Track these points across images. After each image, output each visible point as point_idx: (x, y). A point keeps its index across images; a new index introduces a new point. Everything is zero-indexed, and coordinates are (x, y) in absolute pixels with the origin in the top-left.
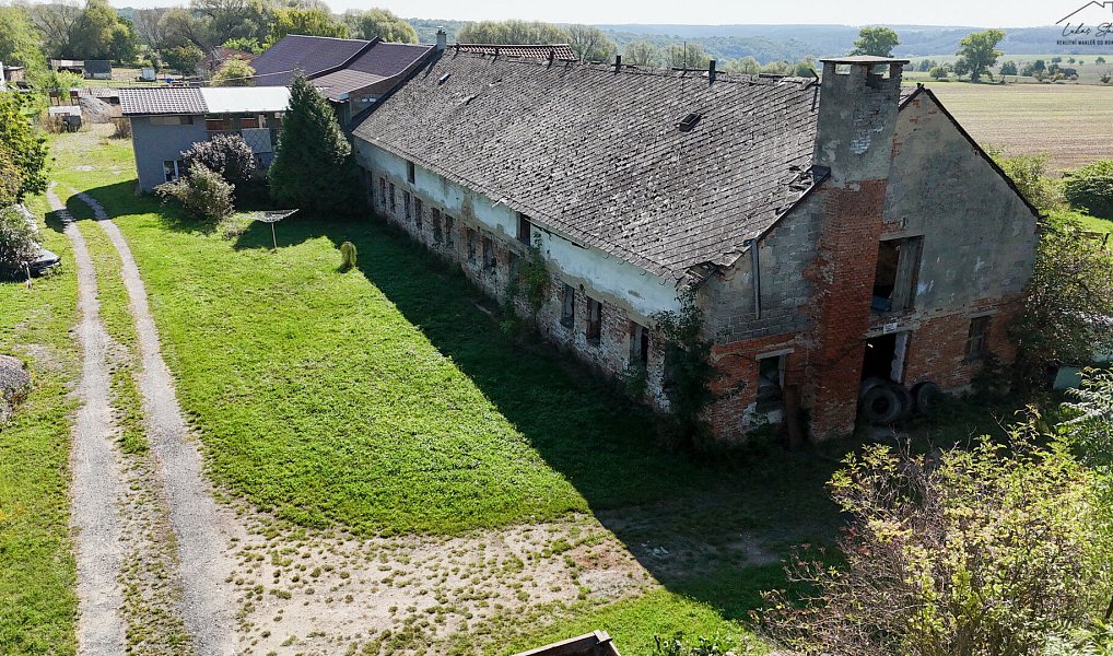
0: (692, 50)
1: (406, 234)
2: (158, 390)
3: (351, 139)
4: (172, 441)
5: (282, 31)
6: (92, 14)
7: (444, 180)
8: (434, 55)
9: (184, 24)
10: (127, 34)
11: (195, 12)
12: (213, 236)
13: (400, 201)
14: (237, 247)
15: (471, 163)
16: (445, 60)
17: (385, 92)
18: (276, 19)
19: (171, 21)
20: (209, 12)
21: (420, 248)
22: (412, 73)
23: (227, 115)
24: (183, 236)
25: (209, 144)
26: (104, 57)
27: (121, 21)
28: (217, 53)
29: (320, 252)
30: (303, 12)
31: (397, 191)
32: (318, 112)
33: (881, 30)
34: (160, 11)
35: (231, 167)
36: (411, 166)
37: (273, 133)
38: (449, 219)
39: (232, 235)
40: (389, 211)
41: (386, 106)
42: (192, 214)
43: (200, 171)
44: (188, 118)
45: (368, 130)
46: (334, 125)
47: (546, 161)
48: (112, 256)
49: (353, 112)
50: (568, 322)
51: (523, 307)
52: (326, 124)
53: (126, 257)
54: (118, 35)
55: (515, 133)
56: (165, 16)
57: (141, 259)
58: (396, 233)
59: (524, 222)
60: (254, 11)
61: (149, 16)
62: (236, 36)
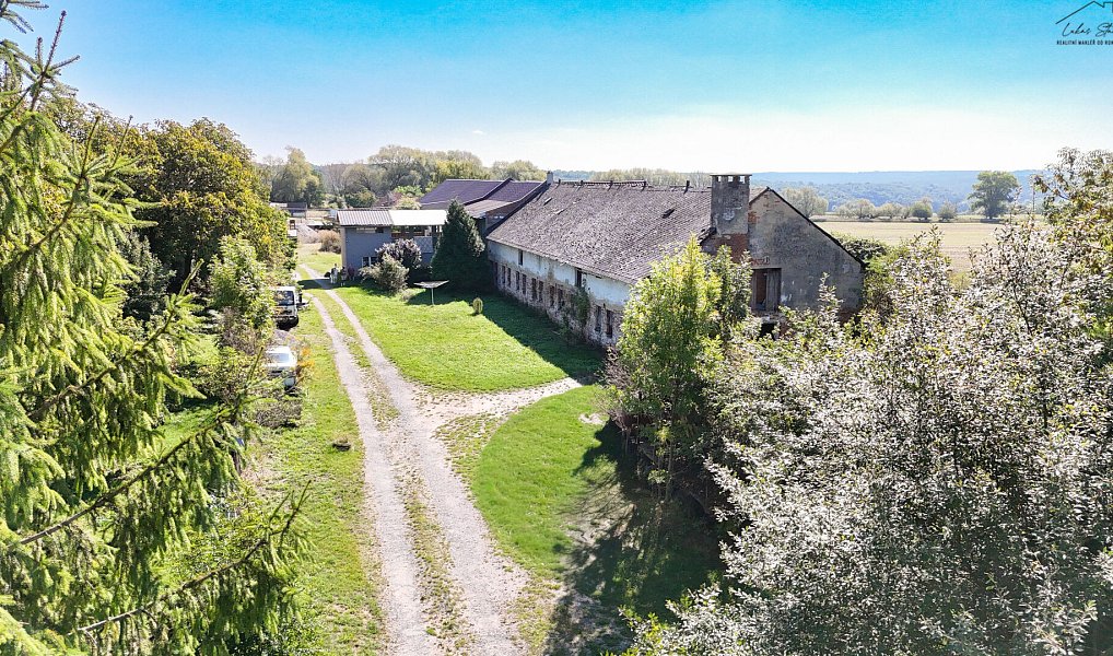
0: (806, 193)
1: (516, 300)
2: (372, 351)
3: (485, 241)
4: (383, 366)
5: (442, 178)
6: (292, 168)
7: (539, 257)
8: (545, 187)
9: (363, 175)
10: (317, 183)
11: (371, 166)
12: (393, 299)
13: (514, 279)
14: (408, 304)
15: (554, 246)
16: (551, 190)
17: (509, 212)
18: (436, 170)
19: (352, 173)
20: (383, 166)
21: (524, 306)
22: (529, 199)
23: (403, 228)
24: (375, 298)
25: (393, 245)
26: (298, 201)
27: (314, 173)
28: (391, 195)
29: (460, 308)
30: (459, 163)
31: (513, 273)
32: (465, 223)
33: (999, 174)
34: (344, 166)
35: (407, 258)
36: (521, 252)
37: (435, 240)
38: (541, 283)
39: (405, 299)
40: (507, 287)
41: (510, 220)
42: (381, 286)
43: (388, 259)
44: (380, 229)
45: (495, 236)
46: (474, 232)
47: (593, 240)
48: (335, 304)
49: (486, 225)
50: (598, 329)
51: (575, 324)
52: (469, 231)
53: (344, 305)
54: (311, 186)
55: (580, 228)
56: (348, 170)
57: (353, 307)
58: (511, 300)
59: (579, 273)
60: (419, 164)
61: (336, 170)
62: (403, 184)
